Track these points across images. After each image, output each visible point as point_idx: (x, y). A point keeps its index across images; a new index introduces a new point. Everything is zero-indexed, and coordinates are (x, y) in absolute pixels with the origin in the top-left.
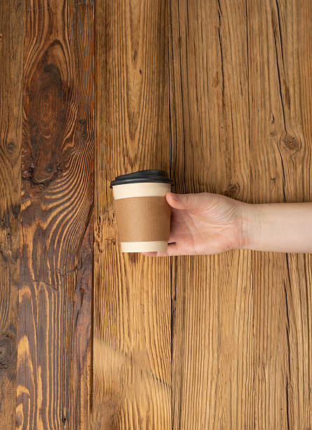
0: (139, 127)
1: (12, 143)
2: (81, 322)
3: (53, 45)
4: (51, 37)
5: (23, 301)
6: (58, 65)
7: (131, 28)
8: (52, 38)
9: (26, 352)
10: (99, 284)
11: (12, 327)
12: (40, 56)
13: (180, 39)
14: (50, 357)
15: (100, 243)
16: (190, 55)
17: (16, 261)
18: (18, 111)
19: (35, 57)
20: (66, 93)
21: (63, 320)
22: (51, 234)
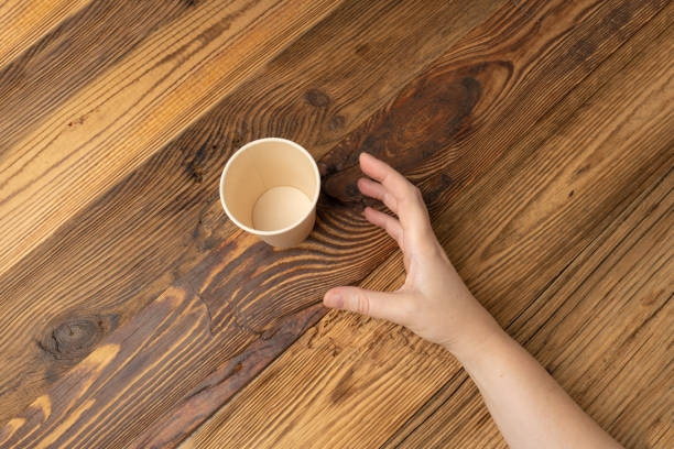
0: (505, 252)
1: (343, 119)
2: (198, 402)
3: (502, 64)
4: (508, 54)
5: (162, 304)
6: (486, 91)
7: (611, 136)
8: (509, 57)
9: (99, 364)
10: (265, 381)
11: (116, 319)
12: (475, 62)
13: (655, 207)
14: (117, 403)
15: (319, 336)
16: (650, 236)
17: (205, 249)
18: (387, 92)
19: (468, 56)
20: (462, 129)
21: (181, 376)
22: (276, 264)
